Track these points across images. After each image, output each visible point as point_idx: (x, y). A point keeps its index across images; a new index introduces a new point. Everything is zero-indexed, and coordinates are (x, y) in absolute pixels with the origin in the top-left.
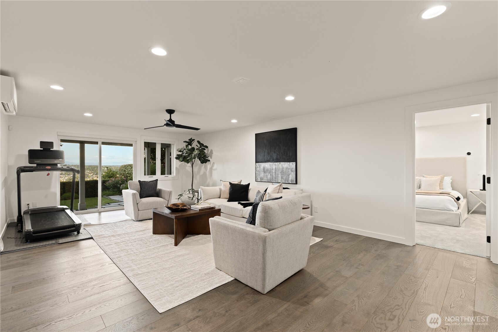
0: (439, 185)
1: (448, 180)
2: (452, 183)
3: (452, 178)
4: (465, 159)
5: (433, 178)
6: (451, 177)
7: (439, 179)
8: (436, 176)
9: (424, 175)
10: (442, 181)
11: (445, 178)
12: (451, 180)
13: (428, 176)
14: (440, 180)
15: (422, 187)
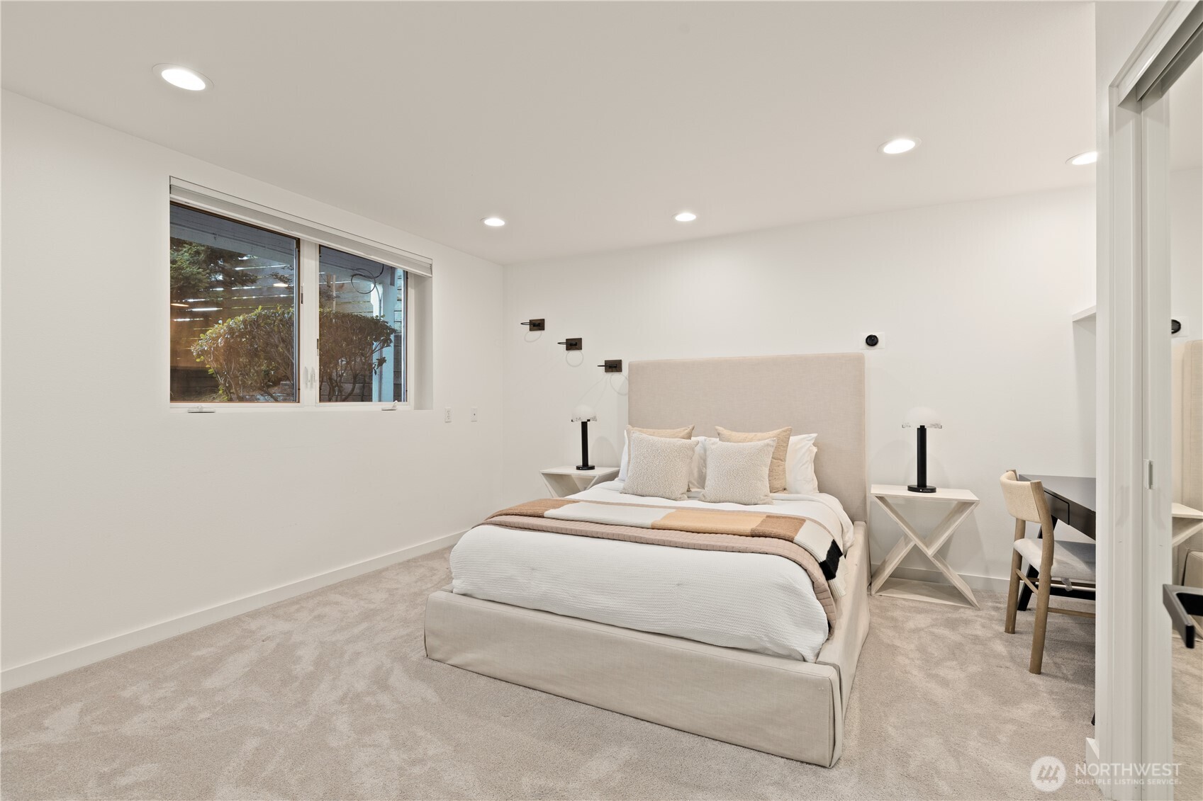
0: (771, 471)
1: (802, 446)
2: (817, 460)
3: (816, 438)
4: (859, 360)
5: (751, 440)
6: (814, 435)
7: (768, 445)
8: (759, 435)
9: (720, 429)
10: (780, 452)
11: (793, 439)
12: (815, 450)
13: (734, 433)
14: (772, 450)
15: (709, 482)
